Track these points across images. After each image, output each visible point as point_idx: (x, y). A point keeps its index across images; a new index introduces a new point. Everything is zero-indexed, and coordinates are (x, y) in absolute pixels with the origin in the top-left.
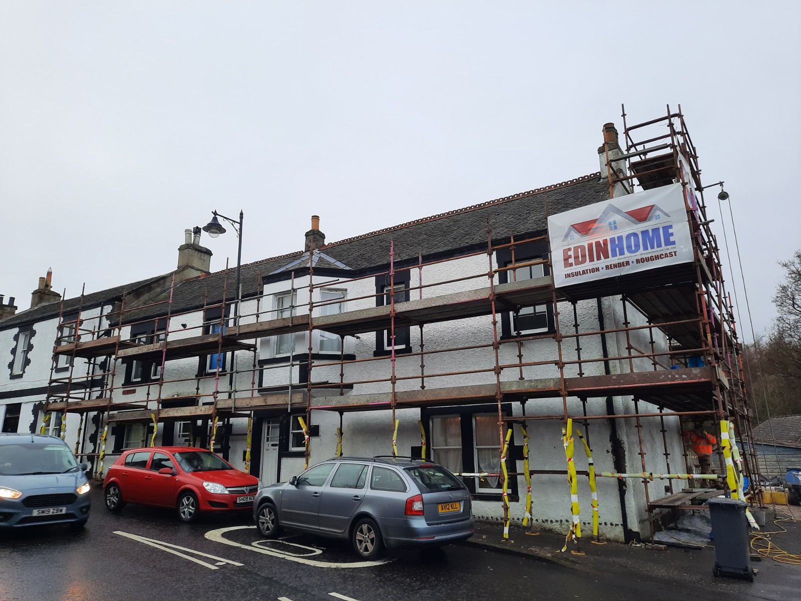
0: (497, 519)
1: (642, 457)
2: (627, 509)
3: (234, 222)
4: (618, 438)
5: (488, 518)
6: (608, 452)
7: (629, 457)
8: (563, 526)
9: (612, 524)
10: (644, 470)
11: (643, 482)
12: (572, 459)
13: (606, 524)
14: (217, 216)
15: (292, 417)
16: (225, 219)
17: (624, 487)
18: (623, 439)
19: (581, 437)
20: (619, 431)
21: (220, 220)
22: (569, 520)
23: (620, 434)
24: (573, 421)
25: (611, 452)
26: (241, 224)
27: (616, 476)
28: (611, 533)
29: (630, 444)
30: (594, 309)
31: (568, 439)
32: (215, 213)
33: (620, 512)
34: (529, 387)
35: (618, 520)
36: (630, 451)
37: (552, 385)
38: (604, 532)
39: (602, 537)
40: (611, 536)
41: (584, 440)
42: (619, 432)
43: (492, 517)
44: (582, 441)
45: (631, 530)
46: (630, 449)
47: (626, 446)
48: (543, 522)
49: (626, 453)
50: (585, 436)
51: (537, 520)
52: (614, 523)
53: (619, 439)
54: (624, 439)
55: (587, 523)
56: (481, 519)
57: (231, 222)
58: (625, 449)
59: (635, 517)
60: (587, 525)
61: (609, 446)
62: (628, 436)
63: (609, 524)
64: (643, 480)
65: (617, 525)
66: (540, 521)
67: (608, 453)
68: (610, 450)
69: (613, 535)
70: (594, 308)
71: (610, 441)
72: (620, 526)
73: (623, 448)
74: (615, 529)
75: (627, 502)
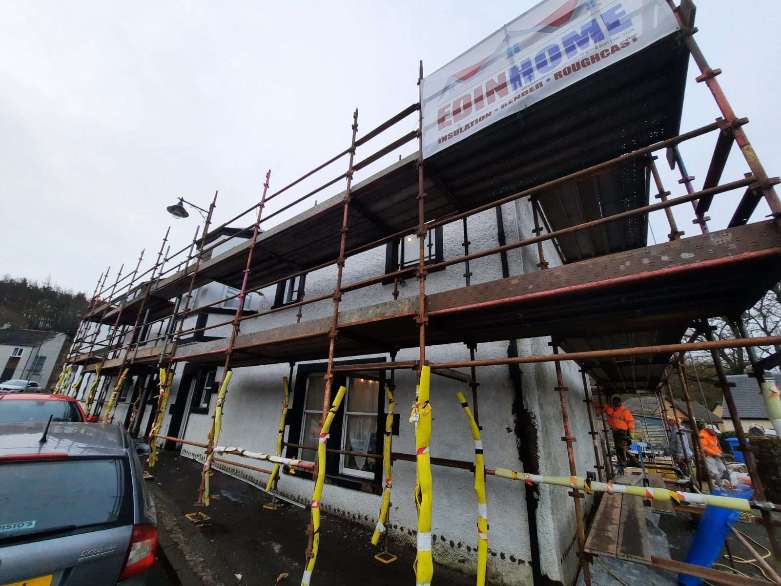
0: (354, 517)
1: (569, 446)
2: (540, 536)
3: (202, 210)
4: (525, 408)
5: (344, 513)
6: (509, 430)
7: (544, 441)
8: (437, 547)
9: (513, 559)
10: (573, 473)
11: (570, 494)
12: (427, 450)
13: (503, 556)
14: (183, 202)
15: (208, 374)
16: (192, 206)
17: (535, 494)
18: (533, 411)
19: (465, 405)
20: (527, 397)
21: (186, 206)
22: (446, 538)
23: (529, 403)
24: (431, 372)
25: (513, 432)
26: (210, 213)
27: (519, 477)
28: (511, 575)
29: (545, 419)
30: (493, 229)
31: (421, 407)
32: (182, 200)
33: (526, 539)
34: (373, 316)
35: (524, 553)
36: (546, 432)
37: (406, 309)
38: (499, 570)
39: (496, 580)
40: (511, 582)
41: (469, 410)
42: (528, 400)
43: (349, 513)
44: (465, 412)
45: (546, 577)
46: (544, 426)
47: (539, 423)
48: (410, 533)
49: (539, 434)
50: (471, 403)
51: (402, 529)
52: (517, 557)
53: (527, 409)
54: (535, 409)
55: (472, 547)
56: (337, 513)
57: (199, 210)
58: (536, 427)
59: (554, 551)
60: (472, 552)
61: (511, 420)
62: (541, 406)
63: (507, 557)
64: (572, 490)
65: (521, 562)
66: (406, 531)
67: (509, 432)
68: (513, 428)
69: (514, 580)
70: (493, 227)
71: (513, 414)
72: (527, 565)
73: (533, 426)
74: (517, 569)
75: (539, 523)
